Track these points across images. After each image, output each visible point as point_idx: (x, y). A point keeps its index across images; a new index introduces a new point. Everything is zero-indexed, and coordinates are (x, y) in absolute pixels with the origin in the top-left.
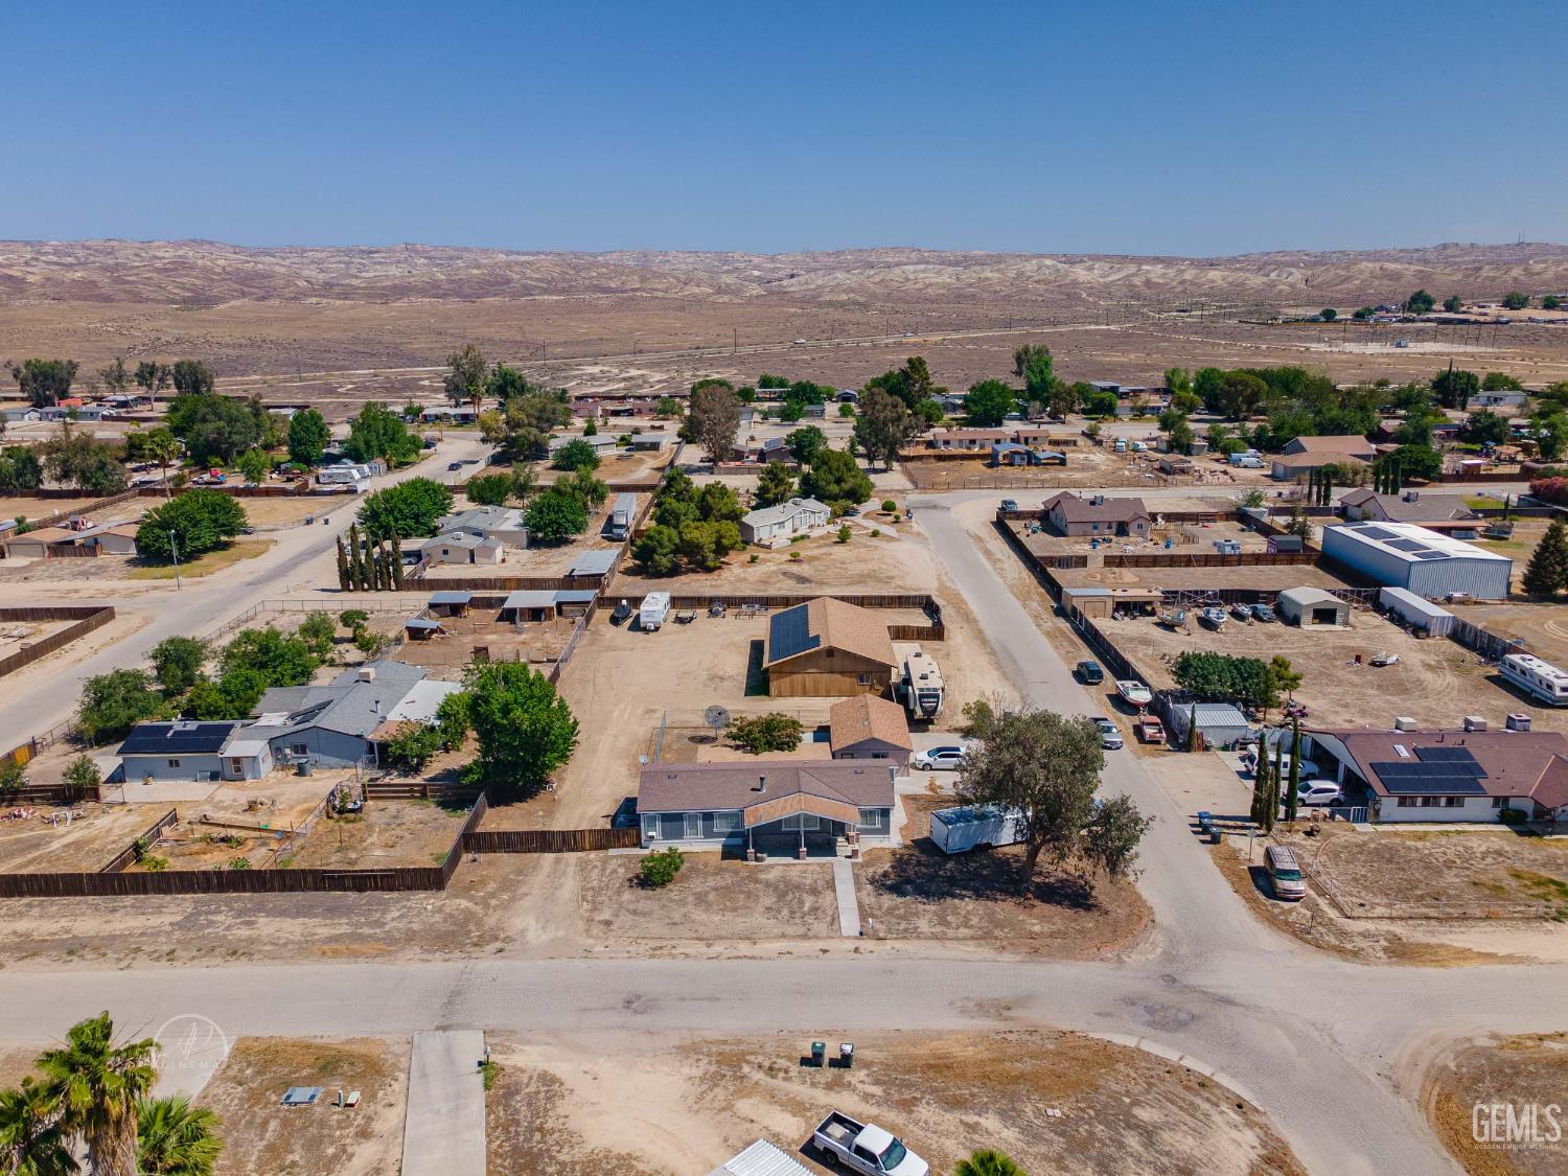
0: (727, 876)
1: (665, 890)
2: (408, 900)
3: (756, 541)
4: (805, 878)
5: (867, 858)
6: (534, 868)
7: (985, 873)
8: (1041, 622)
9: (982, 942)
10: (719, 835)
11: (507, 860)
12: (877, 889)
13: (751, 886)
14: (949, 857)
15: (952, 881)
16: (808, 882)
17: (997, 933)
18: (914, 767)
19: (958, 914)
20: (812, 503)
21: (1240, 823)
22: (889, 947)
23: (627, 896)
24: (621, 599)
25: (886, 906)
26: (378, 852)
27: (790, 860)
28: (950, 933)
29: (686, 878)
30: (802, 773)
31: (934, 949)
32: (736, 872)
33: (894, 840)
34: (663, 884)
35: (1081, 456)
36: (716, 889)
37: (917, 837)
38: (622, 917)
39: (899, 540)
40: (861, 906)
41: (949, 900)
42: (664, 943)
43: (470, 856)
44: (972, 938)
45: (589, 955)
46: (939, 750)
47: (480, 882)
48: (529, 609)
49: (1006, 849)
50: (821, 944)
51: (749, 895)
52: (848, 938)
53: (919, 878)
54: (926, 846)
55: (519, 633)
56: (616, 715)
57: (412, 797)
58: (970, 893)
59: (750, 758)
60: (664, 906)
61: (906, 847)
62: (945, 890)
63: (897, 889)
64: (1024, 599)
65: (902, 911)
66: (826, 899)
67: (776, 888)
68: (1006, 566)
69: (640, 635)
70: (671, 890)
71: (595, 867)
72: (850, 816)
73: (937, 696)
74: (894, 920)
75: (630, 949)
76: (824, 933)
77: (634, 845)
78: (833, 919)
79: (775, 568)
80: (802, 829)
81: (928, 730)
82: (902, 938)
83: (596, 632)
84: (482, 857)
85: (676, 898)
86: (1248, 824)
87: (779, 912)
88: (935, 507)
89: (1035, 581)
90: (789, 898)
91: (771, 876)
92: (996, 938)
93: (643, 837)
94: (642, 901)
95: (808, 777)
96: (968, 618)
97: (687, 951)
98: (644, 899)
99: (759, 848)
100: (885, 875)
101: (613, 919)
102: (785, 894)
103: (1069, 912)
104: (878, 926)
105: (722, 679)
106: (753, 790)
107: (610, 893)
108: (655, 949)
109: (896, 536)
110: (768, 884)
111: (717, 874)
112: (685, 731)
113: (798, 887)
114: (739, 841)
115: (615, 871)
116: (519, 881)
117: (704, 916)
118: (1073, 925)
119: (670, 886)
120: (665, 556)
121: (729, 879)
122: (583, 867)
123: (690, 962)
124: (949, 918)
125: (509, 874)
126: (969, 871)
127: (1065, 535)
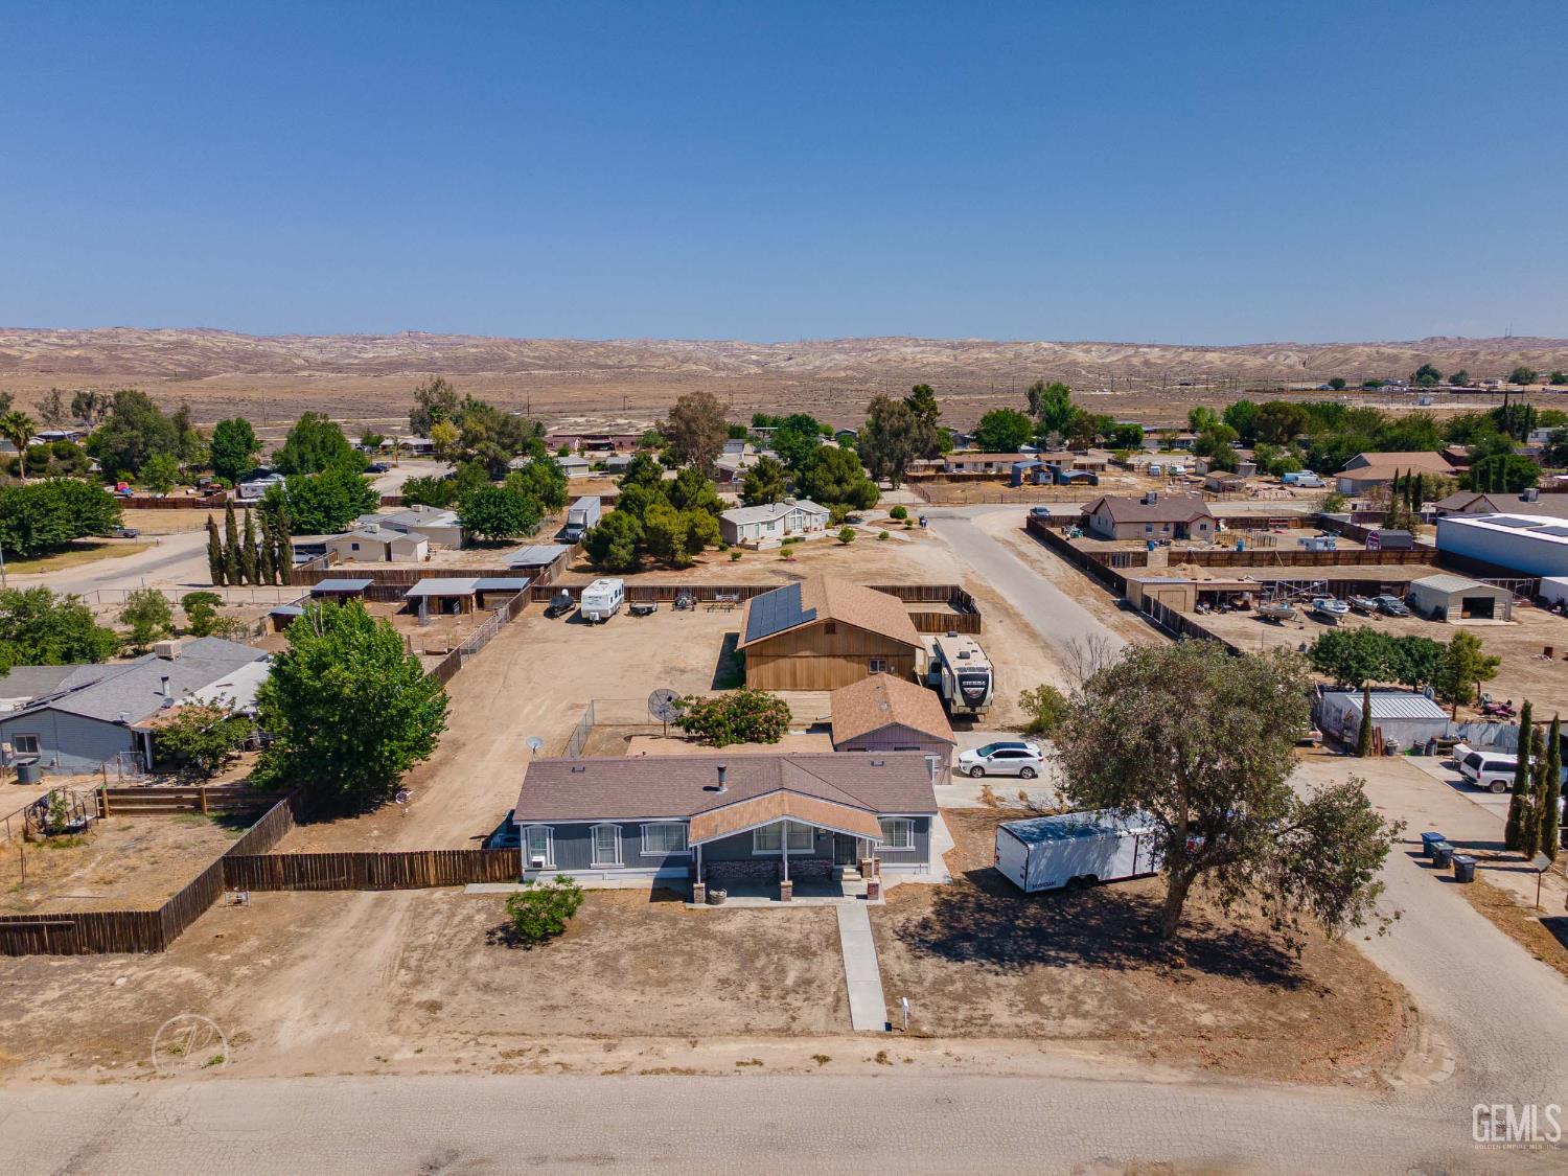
0: (656, 926)
1: (547, 950)
2: (90, 969)
3: (739, 541)
4: (789, 930)
5: (893, 899)
6: (336, 915)
7: (1093, 922)
8: (1103, 616)
9: (1112, 1043)
10: (650, 862)
11: (294, 901)
12: (911, 948)
13: (698, 943)
14: (1031, 897)
15: (1039, 935)
16: (795, 936)
17: (1136, 1026)
18: (958, 772)
19: (1059, 991)
20: (807, 505)
21: (1491, 853)
22: (939, 1052)
23: (480, 959)
24: (562, 589)
25: (930, 977)
26: (81, 892)
27: (766, 902)
28: (1051, 1026)
29: (586, 929)
30: (786, 764)
31: (1024, 1057)
32: (674, 921)
33: (936, 873)
34: (545, 939)
35: (1112, 479)
36: (634, 948)
37: (971, 868)
38: (461, 996)
39: (912, 543)
40: (886, 979)
41: (1039, 968)
42: (526, 1043)
43: (233, 896)
44: (1092, 1036)
45: (383, 1068)
46: (994, 747)
47: (232, 937)
48: (440, 598)
49: (1121, 886)
50: (816, 1046)
51: (691, 958)
52: (864, 1034)
53: (983, 930)
54: (989, 880)
55: (422, 625)
56: (526, 711)
57: (181, 810)
58: (1074, 956)
59: (709, 751)
60: (540, 976)
61: (958, 883)
62: (1031, 949)
63: (947, 949)
64: (1078, 595)
65: (959, 986)
66: (826, 964)
67: (739, 947)
68: (1045, 566)
69: (580, 627)
70: (557, 950)
71: (438, 912)
72: (865, 827)
73: (986, 678)
74: (947, 1003)
75: (463, 1054)
76: (821, 1026)
77: (510, 879)
78: (838, 1000)
79: (762, 566)
80: (786, 853)
81: (972, 729)
82: (965, 1035)
83: (525, 625)
84: (253, 897)
85: (564, 962)
86: (1503, 854)
87: (742, 987)
88: (952, 517)
89: (1087, 579)
90: (759, 964)
91: (733, 926)
92: (1136, 1037)
93: (525, 865)
94: (502, 969)
95: (795, 770)
96: (1007, 612)
97: (567, 1058)
98: (511, 966)
99: (712, 882)
100: (925, 924)
101: (445, 999)
102: (755, 955)
103: (1258, 990)
104: (918, 1013)
105: (683, 671)
106: (707, 789)
107: (451, 955)
108: (507, 1055)
109: (909, 539)
110: (725, 941)
111: (640, 924)
112: (621, 730)
113: (776, 945)
114: (682, 872)
115: (470, 918)
116: (302, 935)
117: (608, 994)
118: (1270, 1013)
119: (556, 943)
120: (623, 547)
121: (659, 931)
122: (417, 912)
123: (570, 1080)
124: (1044, 999)
125: (290, 923)
126: (1066, 921)
127: (1114, 539)
